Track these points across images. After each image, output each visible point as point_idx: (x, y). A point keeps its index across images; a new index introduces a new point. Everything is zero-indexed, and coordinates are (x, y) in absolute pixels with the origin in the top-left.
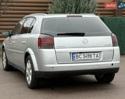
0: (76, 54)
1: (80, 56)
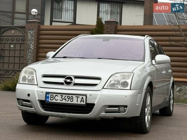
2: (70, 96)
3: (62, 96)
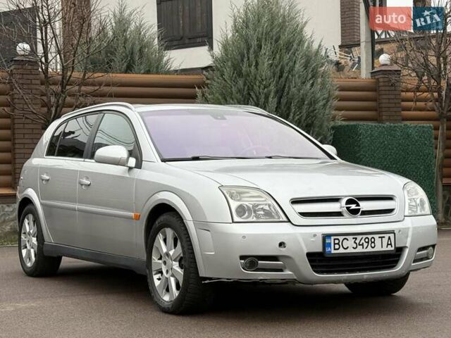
2: (370, 237)
3: (356, 239)
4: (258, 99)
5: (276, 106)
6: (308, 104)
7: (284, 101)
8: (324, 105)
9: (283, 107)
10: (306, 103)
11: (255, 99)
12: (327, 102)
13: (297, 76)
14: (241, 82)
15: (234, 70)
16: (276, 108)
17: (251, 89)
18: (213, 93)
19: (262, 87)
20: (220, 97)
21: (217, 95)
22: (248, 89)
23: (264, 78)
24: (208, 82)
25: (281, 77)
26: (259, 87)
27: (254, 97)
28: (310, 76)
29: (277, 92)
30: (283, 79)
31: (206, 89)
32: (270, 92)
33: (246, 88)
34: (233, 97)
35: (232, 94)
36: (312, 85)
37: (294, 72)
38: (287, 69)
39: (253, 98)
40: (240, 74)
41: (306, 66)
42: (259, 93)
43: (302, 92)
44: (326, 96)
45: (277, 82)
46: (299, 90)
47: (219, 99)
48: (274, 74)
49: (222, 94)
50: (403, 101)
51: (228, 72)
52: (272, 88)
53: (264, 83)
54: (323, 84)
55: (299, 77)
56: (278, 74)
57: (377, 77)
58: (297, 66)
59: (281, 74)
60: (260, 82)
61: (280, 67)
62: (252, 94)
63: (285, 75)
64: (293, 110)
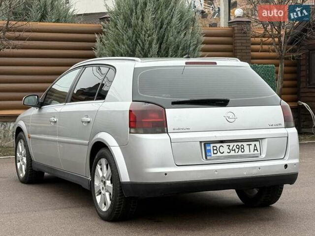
0: (212, 145)
1: (222, 150)
4: (143, 45)
5: (157, 51)
6: (182, 49)
7: (163, 46)
8: (194, 50)
9: (162, 51)
10: (180, 48)
11: (141, 45)
12: (196, 47)
13: (174, 27)
14: (130, 31)
15: (125, 21)
16: (158, 52)
17: (138, 36)
18: (109, 40)
19: (147, 35)
20: (114, 43)
21: (112, 41)
22: (136, 37)
23: (148, 28)
24: (105, 30)
25: (161, 28)
26: (145, 35)
27: (141, 43)
28: (184, 27)
29: (158, 40)
30: (163, 30)
31: (103, 36)
32: (153, 40)
33: (134, 36)
34: (124, 42)
35: (123, 40)
36: (185, 34)
37: (172, 24)
38: (166, 22)
39: (139, 44)
40: (130, 25)
41: (180, 20)
42: (145, 40)
43: (177, 40)
44: (195, 43)
45: (158, 32)
46: (175, 39)
47: (113, 44)
48: (156, 26)
49: (116, 40)
50: (252, 44)
51: (120, 23)
52: (155, 36)
53: (149, 32)
54: (193, 34)
55: (175, 28)
56: (159, 26)
57: (233, 26)
58: (174, 20)
59: (162, 26)
60: (145, 32)
61: (160, 20)
62: (139, 41)
63: (164, 26)
64: (171, 54)
